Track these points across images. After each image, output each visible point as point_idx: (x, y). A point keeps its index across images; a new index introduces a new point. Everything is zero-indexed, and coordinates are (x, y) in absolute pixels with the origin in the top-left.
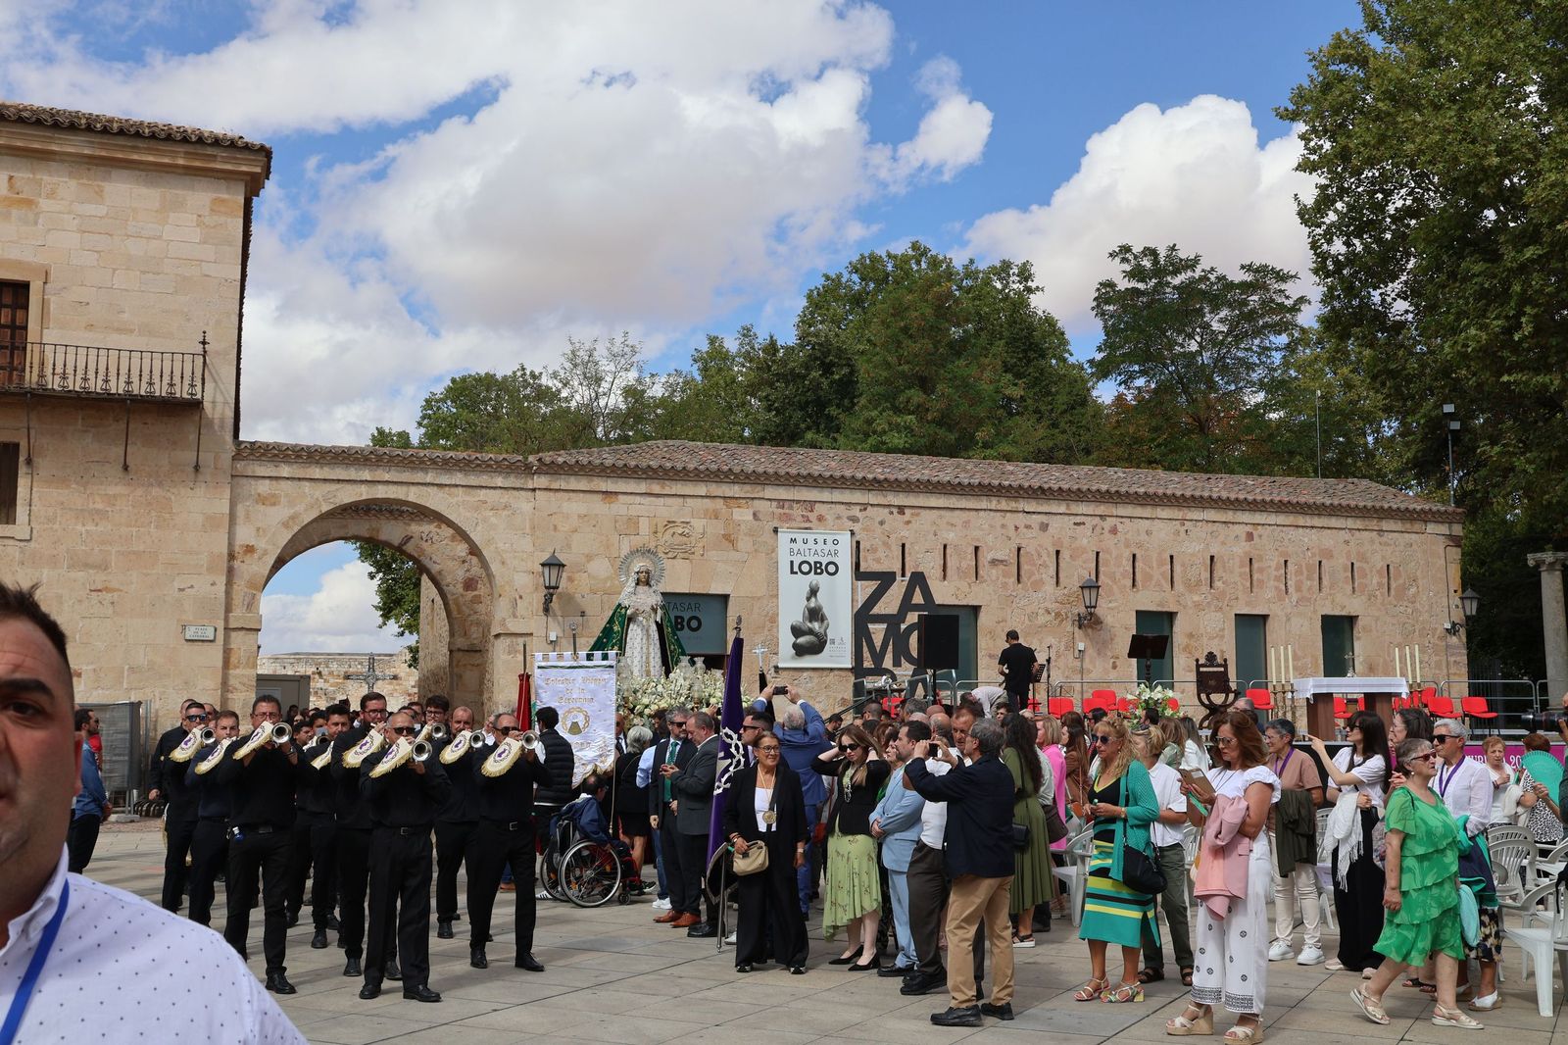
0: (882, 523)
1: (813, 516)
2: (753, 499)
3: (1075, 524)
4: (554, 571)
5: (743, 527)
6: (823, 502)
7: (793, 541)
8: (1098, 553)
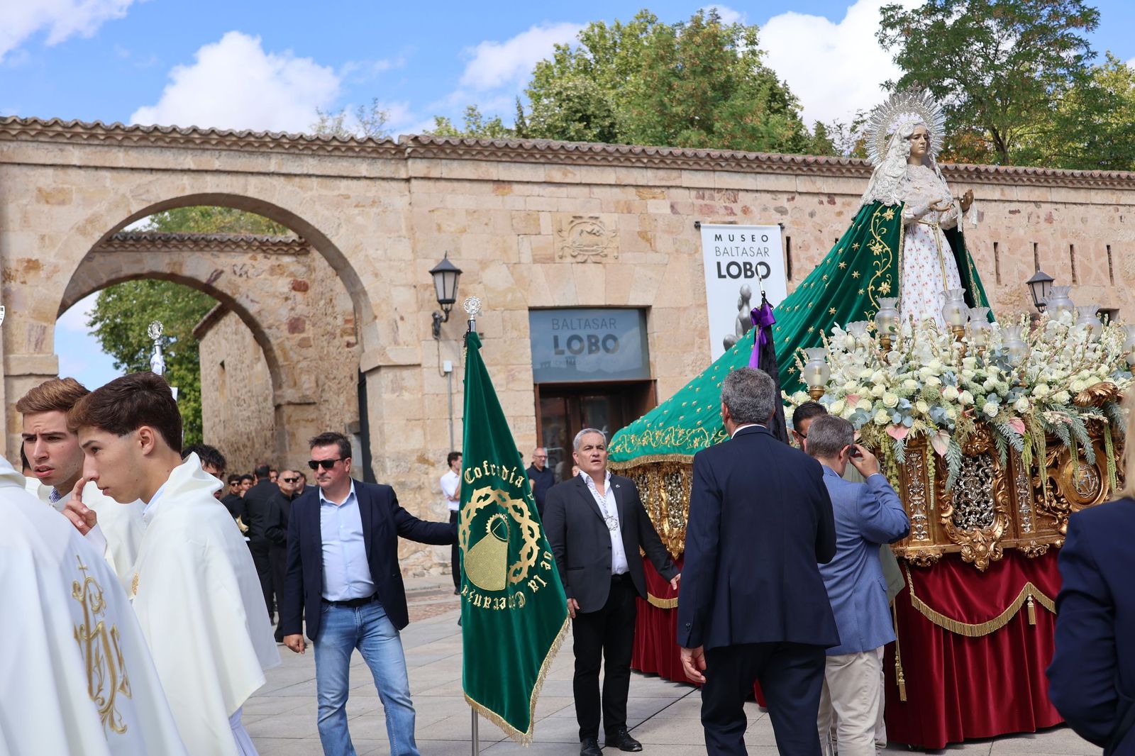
0: (812, 215)
1: (737, 208)
2: (669, 187)
3: (1011, 212)
4: (450, 279)
5: (660, 223)
6: (747, 191)
7: (718, 238)
8: (1035, 245)
